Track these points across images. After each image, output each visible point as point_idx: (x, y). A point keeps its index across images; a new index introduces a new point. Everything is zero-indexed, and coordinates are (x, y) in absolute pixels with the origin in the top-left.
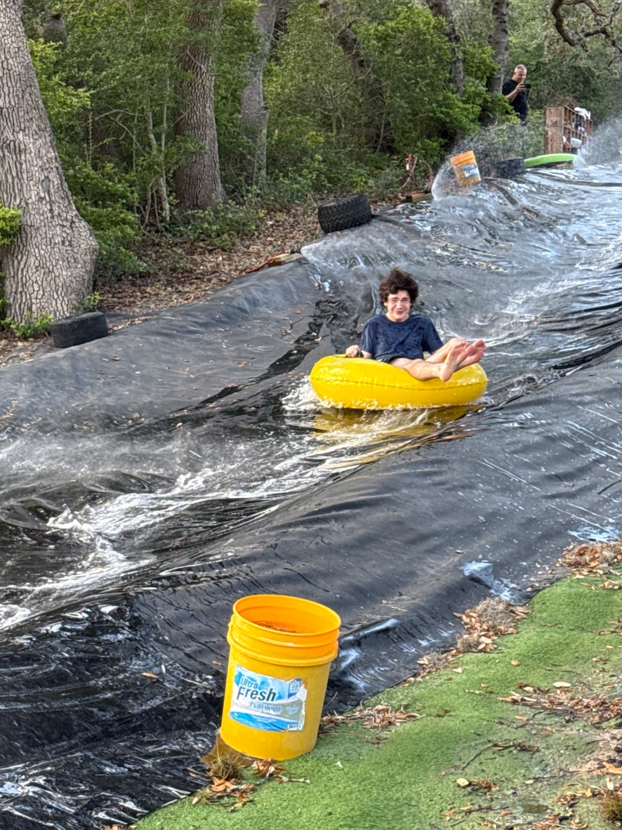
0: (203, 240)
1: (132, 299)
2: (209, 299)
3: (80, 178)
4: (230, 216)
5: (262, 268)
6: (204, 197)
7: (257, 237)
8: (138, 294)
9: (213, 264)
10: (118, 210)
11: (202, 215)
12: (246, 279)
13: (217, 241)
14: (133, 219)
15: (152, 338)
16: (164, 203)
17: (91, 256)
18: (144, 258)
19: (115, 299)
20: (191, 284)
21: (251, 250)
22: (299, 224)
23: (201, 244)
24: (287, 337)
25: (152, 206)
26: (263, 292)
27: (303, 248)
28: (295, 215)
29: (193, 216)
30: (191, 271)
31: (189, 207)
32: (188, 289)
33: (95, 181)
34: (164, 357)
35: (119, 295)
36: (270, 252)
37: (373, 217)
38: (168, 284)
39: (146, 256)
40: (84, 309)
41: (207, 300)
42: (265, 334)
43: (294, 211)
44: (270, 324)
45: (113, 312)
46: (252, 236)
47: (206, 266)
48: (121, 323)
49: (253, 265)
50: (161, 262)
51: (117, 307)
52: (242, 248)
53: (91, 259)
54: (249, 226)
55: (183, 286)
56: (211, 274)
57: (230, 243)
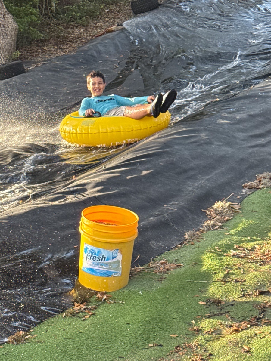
0: (73, 21)
1: (37, 53)
2: (76, 51)
4: (86, 8)
5: (103, 34)
7: (101, 18)
8: (40, 50)
9: (78, 33)
10: (28, 8)
11: (72, 8)
12: (95, 40)
13: (80, 22)
14: (36, 12)
15: (47, 73)
16: (52, 3)
17: (15, 32)
18: (43, 32)
19: (28, 54)
20: (67, 44)
21: (97, 25)
22: (122, 10)
23: (72, 23)
24: (117, 69)
25: (46, 5)
26: (103, 47)
27: (124, 23)
28: (120, 6)
29: (67, 9)
30: (67, 37)
31: (65, 5)
32: (65, 47)
34: (53, 82)
35: (31, 52)
36: (107, 26)
37: (160, 5)
38: (55, 45)
39: (44, 31)
40: (13, 59)
41: (75, 52)
42: (105, 68)
43: (119, 4)
44: (107, 63)
45: (27, 61)
46: (98, 18)
47: (75, 35)
48: (31, 66)
49: (99, 33)
50: (52, 34)
51: (29, 58)
52: (93, 24)
53: (15, 34)
54: (96, 13)
55: (63, 45)
56: (77, 39)
57: (86, 22)
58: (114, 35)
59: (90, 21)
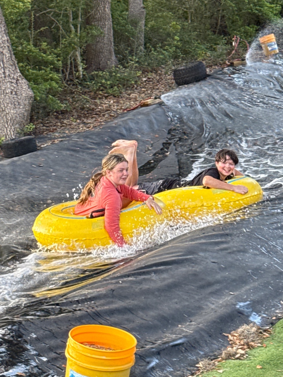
0: (102, 90)
1: (55, 128)
2: (101, 127)
3: (26, 52)
4: (119, 75)
5: (137, 108)
6: (104, 63)
7: (136, 88)
8: (59, 124)
9: (107, 105)
10: (48, 72)
11: (102, 75)
12: (125, 115)
14: (57, 77)
16: (79, 67)
17: (29, 101)
19: (44, 128)
20: (92, 118)
21: (131, 96)
22: (162, 80)
23: (101, 92)
25: (71, 69)
26: (135, 123)
28: (160, 75)
29: (97, 75)
30: (93, 110)
31: (95, 69)
32: (90, 121)
33: (35, 53)
35: (47, 125)
36: (142, 98)
37: (209, 76)
38: (78, 118)
39: (66, 100)
40: (24, 134)
41: (100, 129)
43: (160, 72)
45: (42, 136)
46: (132, 88)
47: (103, 107)
48: (46, 143)
49: (132, 106)
50: (75, 104)
51: (45, 133)
52: (126, 95)
53: (29, 103)
54: (131, 81)
55: (87, 119)
56: (105, 112)
57: (118, 92)
58: (148, 110)
59: (123, 91)
